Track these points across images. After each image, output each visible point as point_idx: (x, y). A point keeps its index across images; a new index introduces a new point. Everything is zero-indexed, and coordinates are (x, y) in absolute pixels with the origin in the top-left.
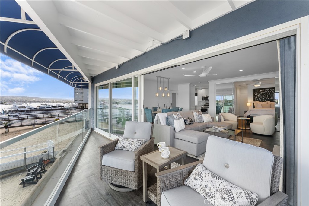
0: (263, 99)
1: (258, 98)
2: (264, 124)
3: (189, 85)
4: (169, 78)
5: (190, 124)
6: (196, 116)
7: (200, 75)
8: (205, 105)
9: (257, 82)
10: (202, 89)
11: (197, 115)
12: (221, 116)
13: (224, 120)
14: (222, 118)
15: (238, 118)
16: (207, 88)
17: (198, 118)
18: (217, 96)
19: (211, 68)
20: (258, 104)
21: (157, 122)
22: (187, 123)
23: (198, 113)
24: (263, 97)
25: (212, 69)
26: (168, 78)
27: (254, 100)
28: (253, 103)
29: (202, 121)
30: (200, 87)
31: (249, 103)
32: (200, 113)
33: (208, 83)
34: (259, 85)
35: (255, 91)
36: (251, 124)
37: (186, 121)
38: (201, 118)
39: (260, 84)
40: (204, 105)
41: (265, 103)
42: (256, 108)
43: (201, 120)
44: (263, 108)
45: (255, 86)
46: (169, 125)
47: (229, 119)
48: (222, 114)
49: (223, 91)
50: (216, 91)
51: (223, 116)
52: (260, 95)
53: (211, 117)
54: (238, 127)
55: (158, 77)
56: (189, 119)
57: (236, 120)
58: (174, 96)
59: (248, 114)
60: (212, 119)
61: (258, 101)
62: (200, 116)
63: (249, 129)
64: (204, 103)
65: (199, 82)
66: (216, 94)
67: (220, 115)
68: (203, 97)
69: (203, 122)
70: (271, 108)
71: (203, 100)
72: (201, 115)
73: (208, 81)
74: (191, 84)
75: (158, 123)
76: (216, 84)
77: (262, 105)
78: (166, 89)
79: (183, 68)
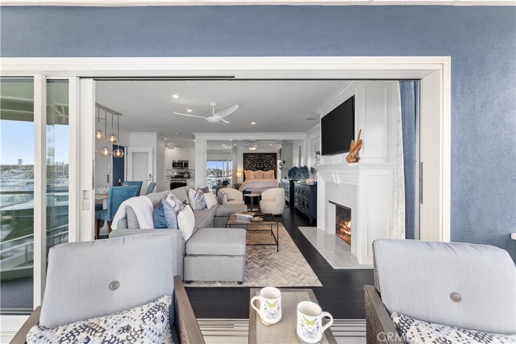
0: (254, 168)
1: (248, 167)
2: (277, 200)
3: (155, 137)
4: (121, 115)
6: (196, 198)
7: (207, 119)
8: (177, 177)
9: (253, 143)
10: (175, 148)
11: (197, 195)
13: (228, 201)
15: (245, 195)
19: (237, 107)
20: (250, 173)
21: (123, 224)
23: (198, 191)
24: (254, 165)
25: (237, 110)
26: (117, 114)
27: (245, 169)
28: (244, 172)
29: (204, 206)
30: (171, 143)
31: (239, 172)
32: (200, 191)
33: (194, 136)
34: (254, 149)
35: (246, 156)
36: (261, 202)
38: (204, 200)
39: (255, 147)
40: (175, 176)
41: (257, 172)
42: (248, 179)
43: (203, 203)
44: (257, 180)
45: (250, 149)
46: (166, 227)
47: (232, 198)
51: (225, 193)
52: (251, 161)
57: (242, 198)
59: (244, 189)
61: (249, 170)
62: (202, 196)
63: (258, 210)
64: (175, 173)
65: (177, 134)
66: (207, 158)
67: (221, 193)
69: (206, 207)
70: (264, 178)
71: (173, 166)
72: (203, 194)
73: (194, 134)
75: (129, 225)
76: (207, 140)
77: (255, 175)
78: (111, 137)
79: (175, 97)
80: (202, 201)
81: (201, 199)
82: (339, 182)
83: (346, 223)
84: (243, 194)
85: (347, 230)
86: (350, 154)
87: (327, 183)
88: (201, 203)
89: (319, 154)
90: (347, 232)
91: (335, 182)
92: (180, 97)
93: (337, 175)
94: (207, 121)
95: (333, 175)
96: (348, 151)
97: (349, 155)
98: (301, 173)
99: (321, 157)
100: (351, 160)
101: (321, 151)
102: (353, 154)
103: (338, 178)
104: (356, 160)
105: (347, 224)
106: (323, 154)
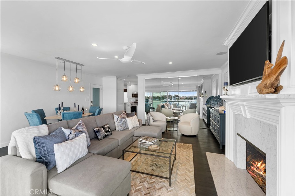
2: (191, 123)
3: (115, 78)
4: (83, 65)
5: (105, 137)
6: (118, 122)
7: (121, 60)
8: (134, 102)
10: (132, 85)
11: (119, 119)
12: (150, 116)
13: (153, 122)
14: (151, 118)
16: (136, 84)
17: (121, 123)
18: (145, 93)
19: (135, 45)
22: (99, 137)
23: (122, 116)
26: (80, 65)
29: (126, 127)
30: (129, 82)
32: (123, 116)
33: (137, 77)
37: (97, 134)
38: (125, 123)
43: (124, 126)
48: (150, 114)
49: (152, 88)
50: (145, 88)
51: (152, 116)
53: (138, 120)
54: (167, 128)
55: (58, 58)
56: (104, 128)
57: (165, 120)
58: (96, 92)
60: (139, 123)
62: (124, 120)
64: (134, 100)
65: (127, 76)
66: (145, 91)
68: (133, 93)
69: (128, 128)
71: (133, 96)
72: (125, 118)
73: (137, 75)
74: (118, 78)
76: (145, 79)
78: (76, 80)
79: (94, 45)
80: (123, 123)
81: (122, 123)
82: (248, 116)
83: (256, 163)
84: (166, 117)
85: (257, 169)
86: (262, 82)
87: (235, 115)
88: (122, 126)
89: (227, 85)
90: (256, 171)
91: (244, 115)
92: (98, 45)
93: (246, 108)
94: (121, 62)
95: (241, 107)
96: (261, 79)
97: (260, 84)
98: (214, 102)
99: (229, 87)
100: (265, 91)
101: (229, 82)
102: (268, 82)
103: (247, 111)
104: (274, 90)
105: (258, 164)
106: (231, 84)
